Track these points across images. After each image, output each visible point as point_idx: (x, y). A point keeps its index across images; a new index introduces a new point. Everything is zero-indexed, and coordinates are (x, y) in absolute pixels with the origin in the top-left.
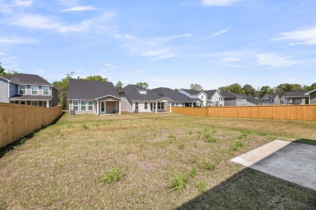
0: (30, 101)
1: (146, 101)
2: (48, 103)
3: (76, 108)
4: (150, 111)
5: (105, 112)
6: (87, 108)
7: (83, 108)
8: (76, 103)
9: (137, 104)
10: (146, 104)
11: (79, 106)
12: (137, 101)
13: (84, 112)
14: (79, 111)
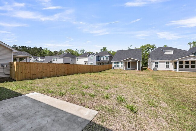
0: (99, 63)
1: (168, 61)
2: (106, 63)
3: (115, 66)
4: (173, 69)
5: (130, 68)
6: (120, 66)
7: (118, 66)
8: (115, 63)
9: (157, 63)
10: (167, 63)
11: (117, 64)
12: (157, 61)
13: (118, 68)
14: (116, 68)
